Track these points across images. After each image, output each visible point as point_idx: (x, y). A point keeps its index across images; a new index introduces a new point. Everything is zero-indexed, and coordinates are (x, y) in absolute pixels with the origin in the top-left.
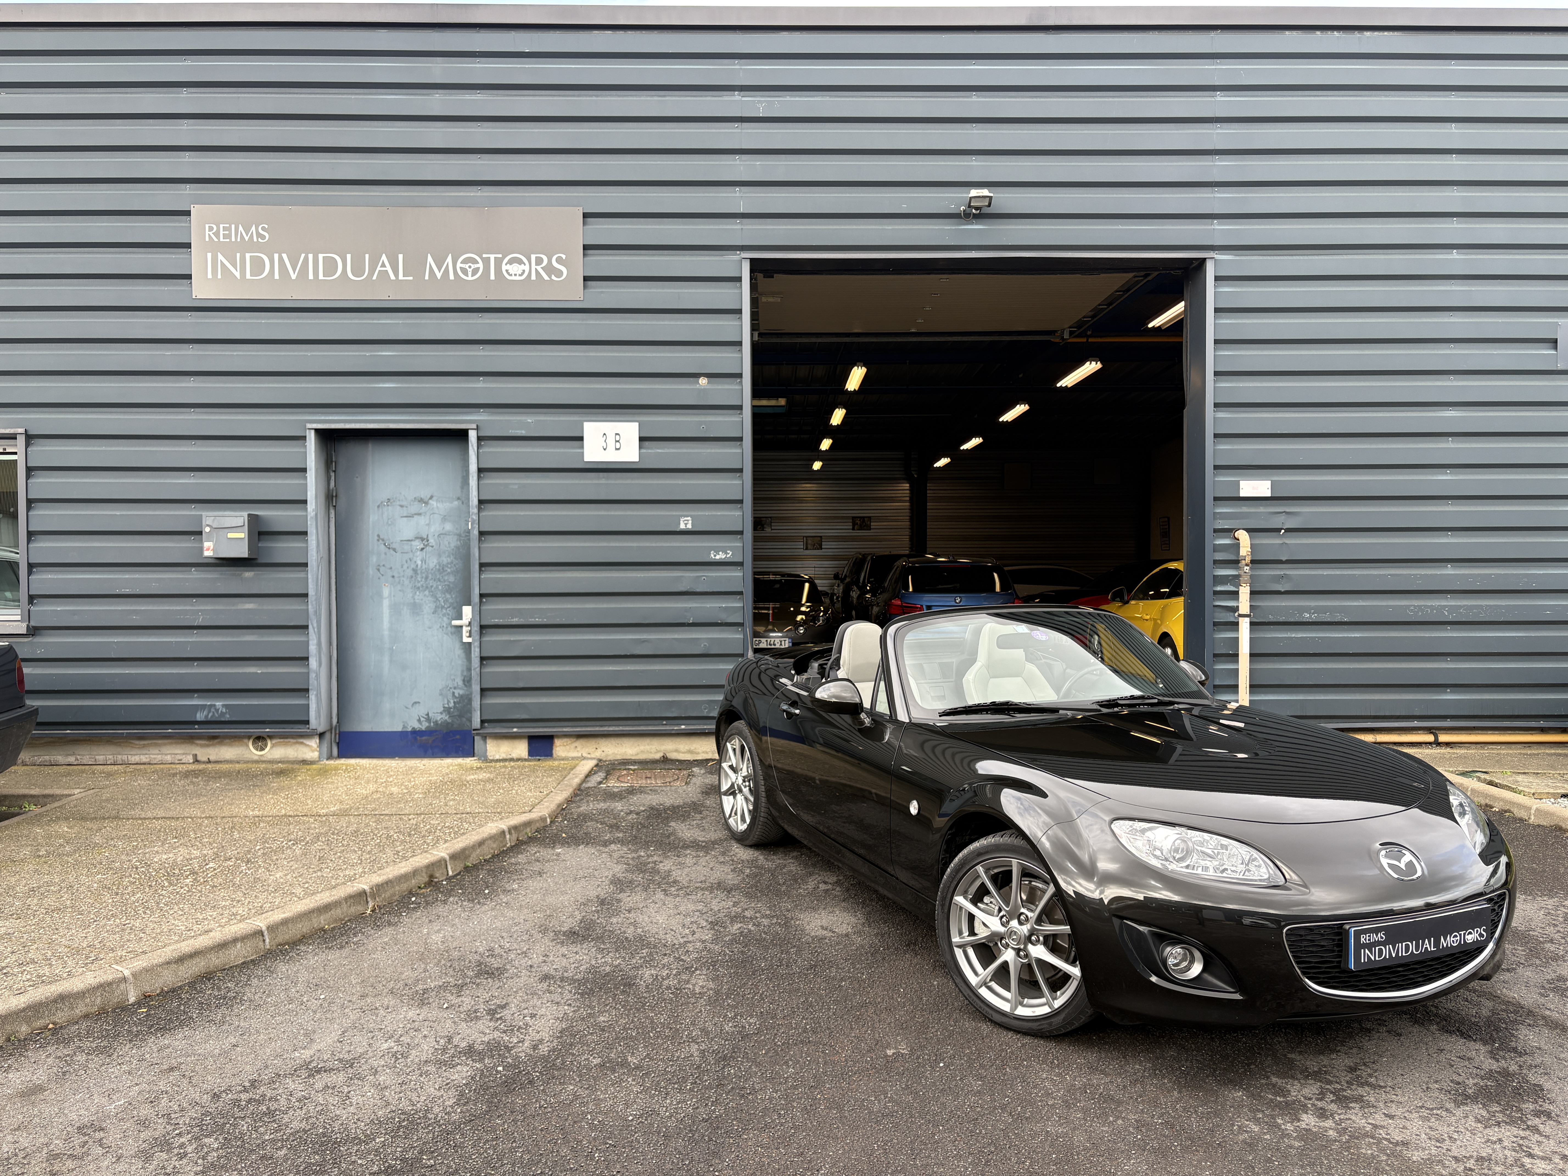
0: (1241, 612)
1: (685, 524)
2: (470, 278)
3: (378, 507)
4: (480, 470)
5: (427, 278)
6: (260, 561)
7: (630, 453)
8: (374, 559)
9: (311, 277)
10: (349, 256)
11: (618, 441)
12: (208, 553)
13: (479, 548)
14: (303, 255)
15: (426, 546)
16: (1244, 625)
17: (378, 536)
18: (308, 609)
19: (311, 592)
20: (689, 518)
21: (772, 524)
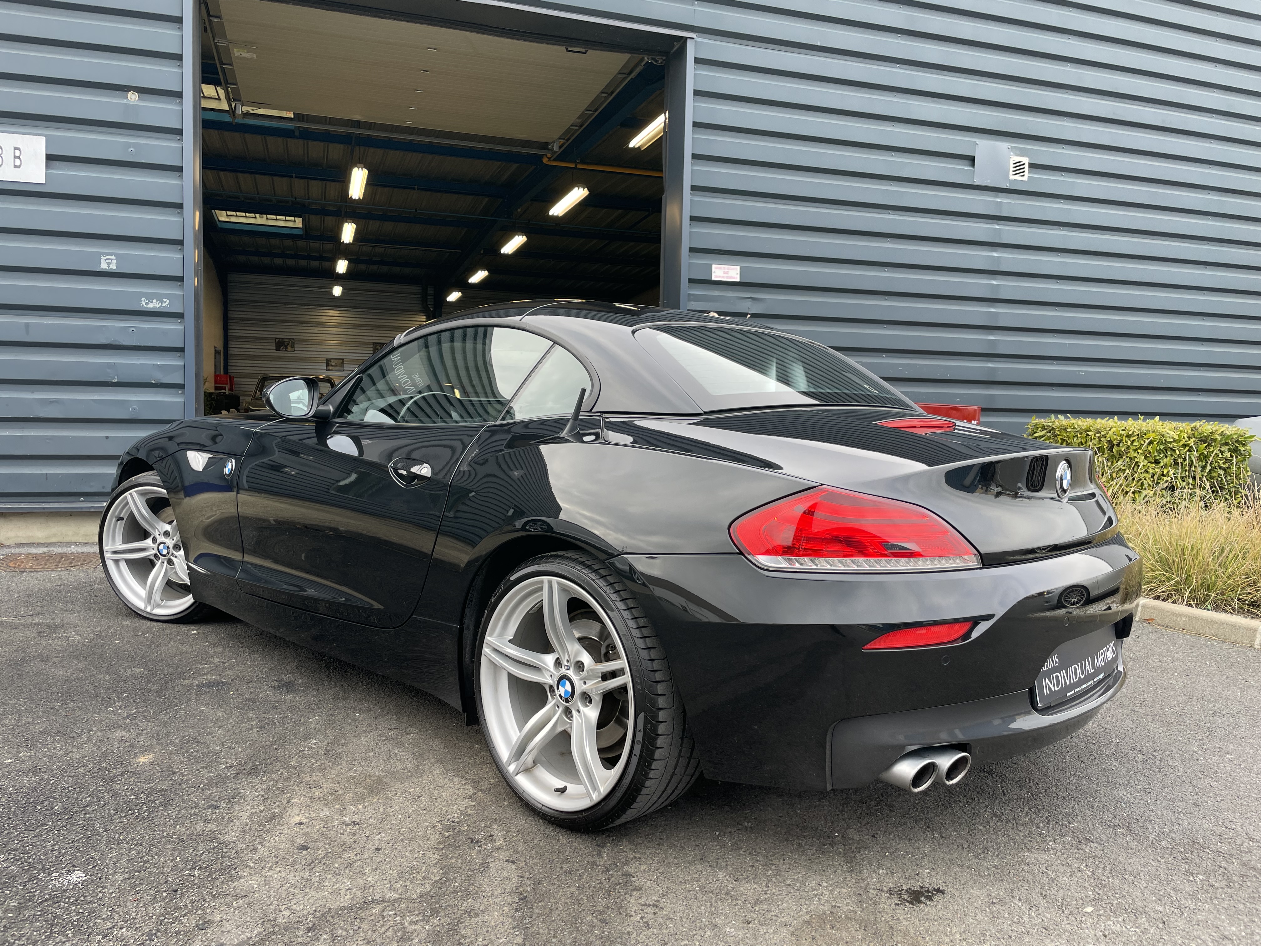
1: (108, 263)
7: (33, 173)
11: (17, 158)
20: (113, 257)
21: (295, 345)
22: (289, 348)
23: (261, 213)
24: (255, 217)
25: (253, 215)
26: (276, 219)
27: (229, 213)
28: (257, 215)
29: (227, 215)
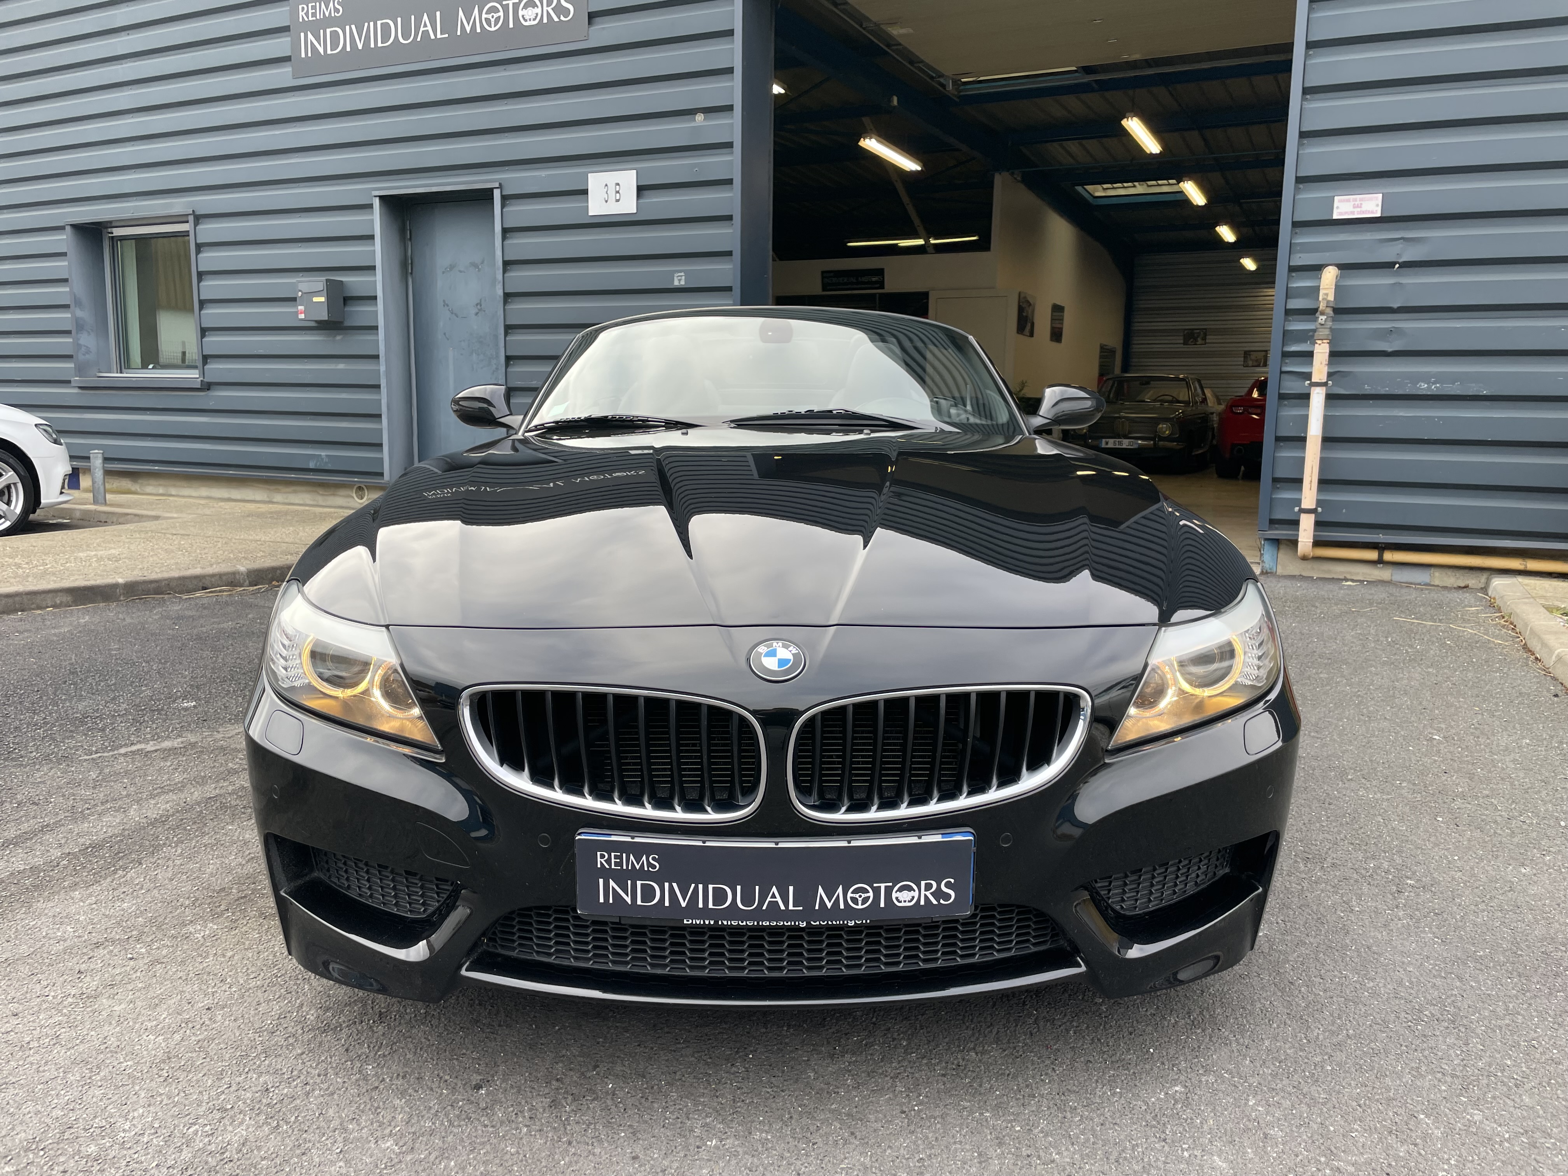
0: (1315, 379)
1: (679, 281)
2: (493, 29)
3: (443, 273)
4: (505, 231)
5: (459, 33)
6: (347, 323)
7: (628, 205)
8: (441, 324)
9: (372, 46)
10: (399, 19)
11: (618, 192)
12: (302, 316)
13: (504, 310)
14: (366, 24)
15: (480, 310)
16: (1318, 397)
17: (444, 301)
18: (379, 370)
19: (382, 353)
20: (682, 274)
21: (1208, 337)
22: (1200, 341)
23: (1139, 180)
24: (1135, 187)
25: (1130, 184)
26: (1159, 185)
27: (1105, 186)
28: (1136, 184)
29: (1102, 189)
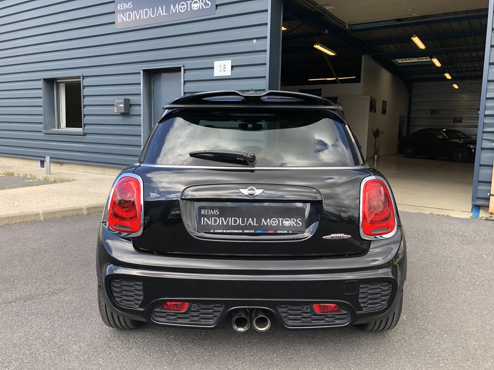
2: (183, 11)
3: (164, 96)
4: (185, 82)
5: (171, 13)
6: (131, 113)
7: (228, 73)
9: (142, 18)
10: (151, 9)
11: (224, 68)
12: (116, 111)
14: (140, 11)
18: (141, 130)
19: (142, 124)
21: (439, 112)
22: (436, 113)
23: (415, 57)
24: (413, 59)
25: (412, 59)
26: (422, 59)
27: (402, 59)
28: (414, 58)
29: (402, 60)
